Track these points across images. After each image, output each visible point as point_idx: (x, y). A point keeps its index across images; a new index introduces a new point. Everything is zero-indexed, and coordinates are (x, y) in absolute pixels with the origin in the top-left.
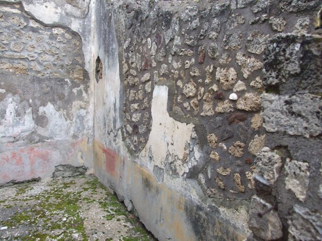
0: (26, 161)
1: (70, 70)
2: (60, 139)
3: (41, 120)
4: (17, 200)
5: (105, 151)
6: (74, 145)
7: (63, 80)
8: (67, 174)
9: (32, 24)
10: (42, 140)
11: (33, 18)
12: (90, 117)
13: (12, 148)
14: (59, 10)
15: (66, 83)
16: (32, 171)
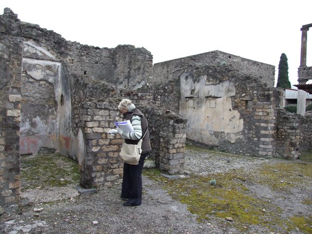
0: (26, 144)
1: (48, 100)
2: (42, 134)
3: (33, 125)
5: (65, 139)
6: (49, 137)
7: (44, 105)
8: (45, 152)
9: (31, 80)
10: (34, 134)
11: (31, 77)
12: (58, 123)
14: (43, 73)
15: (46, 107)
16: (28, 149)
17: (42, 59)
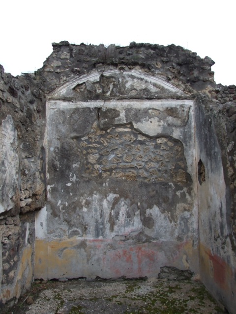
0: (135, 259)
1: (173, 174)
2: (165, 240)
3: (148, 222)
4: (126, 297)
5: (212, 258)
6: (178, 247)
7: (167, 184)
8: (172, 277)
9: (140, 138)
10: (149, 240)
11: (141, 133)
12: (194, 219)
13: (124, 246)
14: (162, 123)
15: (170, 186)
16: (140, 269)
17: (159, 98)
